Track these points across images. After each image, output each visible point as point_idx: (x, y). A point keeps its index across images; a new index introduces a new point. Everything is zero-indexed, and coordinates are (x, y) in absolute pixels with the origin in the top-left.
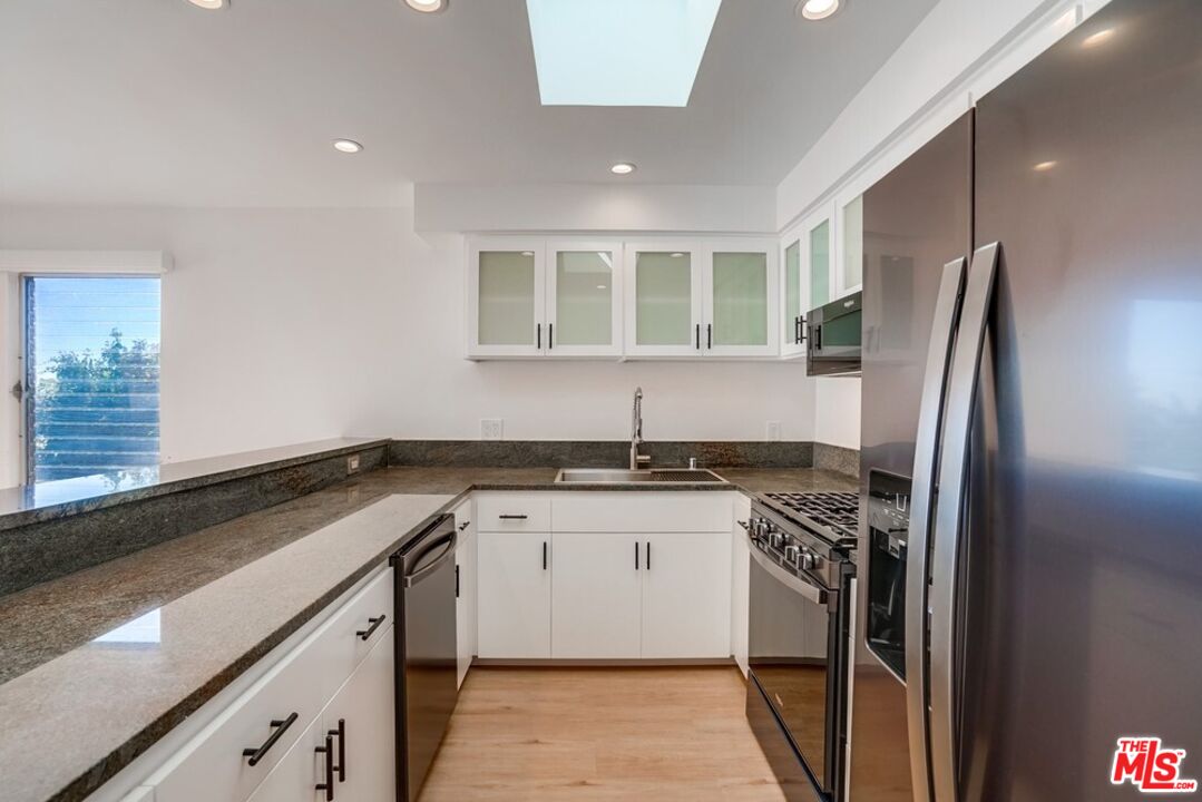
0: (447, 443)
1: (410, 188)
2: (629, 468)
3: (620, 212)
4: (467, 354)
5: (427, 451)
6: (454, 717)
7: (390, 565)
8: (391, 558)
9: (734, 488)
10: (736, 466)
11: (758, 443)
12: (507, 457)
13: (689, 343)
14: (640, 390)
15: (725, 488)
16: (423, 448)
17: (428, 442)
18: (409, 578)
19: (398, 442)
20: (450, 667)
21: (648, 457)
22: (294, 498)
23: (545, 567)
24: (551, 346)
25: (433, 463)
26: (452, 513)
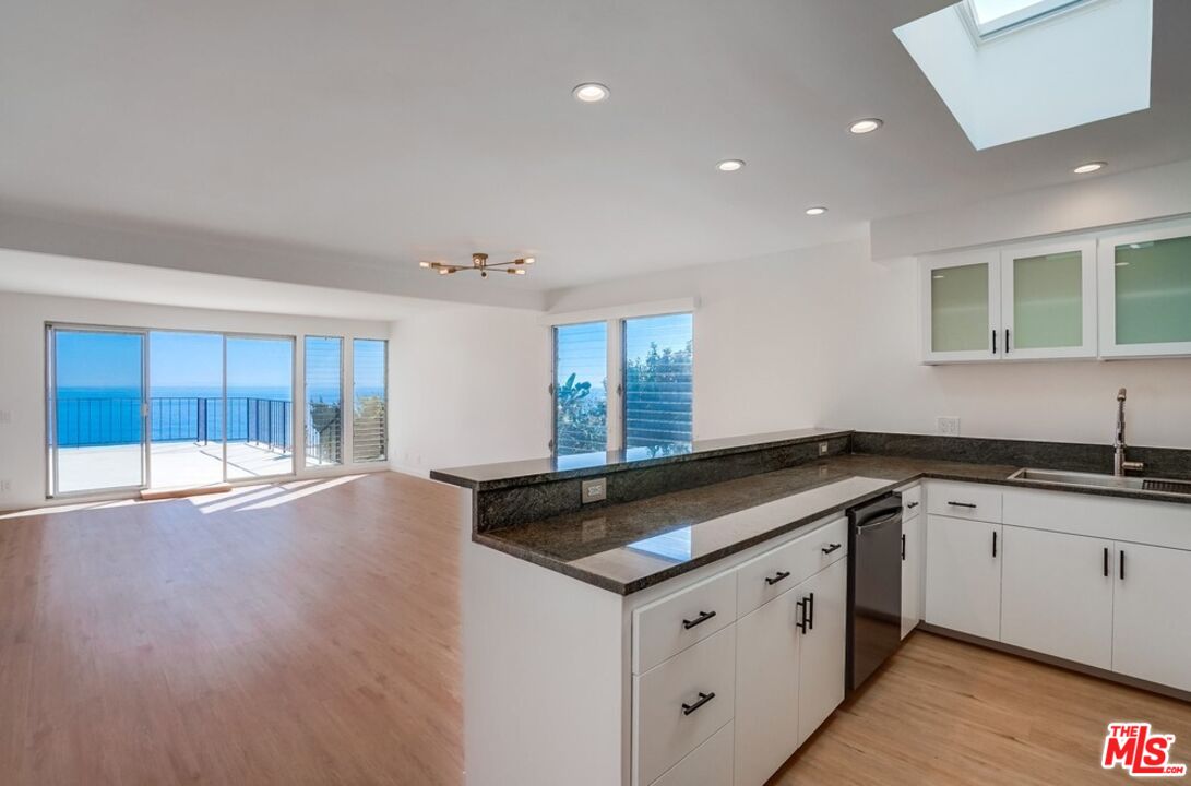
0: (903, 436)
1: (867, 225)
2: (1114, 474)
4: (920, 359)
5: (886, 443)
7: (846, 515)
8: (846, 510)
12: (965, 452)
14: (1123, 392)
16: (882, 440)
17: (887, 434)
18: (860, 528)
19: (861, 433)
20: (895, 622)
21: (1135, 464)
22: (781, 468)
23: (994, 555)
24: (1007, 351)
25: (890, 453)
26: (900, 493)
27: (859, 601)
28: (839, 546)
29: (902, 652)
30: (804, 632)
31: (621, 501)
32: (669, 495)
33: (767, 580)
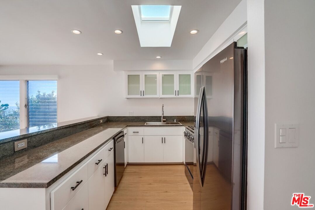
0: (121, 117)
1: (113, 61)
2: (161, 122)
3: (158, 66)
4: (125, 97)
6: (124, 173)
7: (113, 139)
8: (113, 138)
9: (183, 126)
10: (185, 121)
11: (190, 116)
12: (134, 120)
13: (174, 94)
14: (163, 105)
15: (181, 126)
16: (116, 118)
17: (117, 116)
18: (116, 142)
19: (110, 117)
21: (165, 119)
22: (91, 128)
23: (143, 143)
24: (143, 95)
25: (118, 121)
26: (123, 131)
27: (117, 162)
28: (113, 148)
29: (125, 172)
30: (106, 176)
31: (35, 147)
32: (55, 141)
33: (96, 163)
